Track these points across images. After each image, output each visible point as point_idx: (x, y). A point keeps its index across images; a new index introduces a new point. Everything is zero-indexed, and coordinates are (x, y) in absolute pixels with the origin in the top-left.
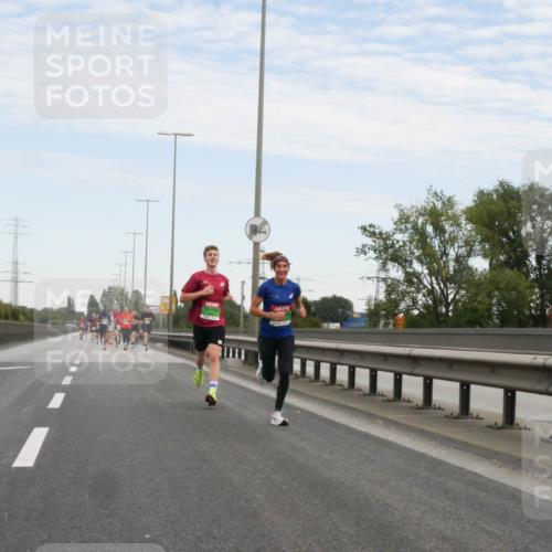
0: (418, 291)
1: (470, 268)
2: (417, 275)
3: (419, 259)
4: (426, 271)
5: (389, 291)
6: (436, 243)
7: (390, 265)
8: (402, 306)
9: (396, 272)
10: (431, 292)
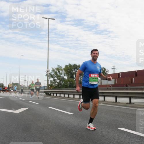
0: (56, 82)
1: (64, 78)
2: (56, 80)
3: (56, 77)
4: (57, 79)
5: (51, 83)
6: (59, 74)
7: (51, 78)
8: (53, 85)
9: (52, 79)
10: (58, 82)
